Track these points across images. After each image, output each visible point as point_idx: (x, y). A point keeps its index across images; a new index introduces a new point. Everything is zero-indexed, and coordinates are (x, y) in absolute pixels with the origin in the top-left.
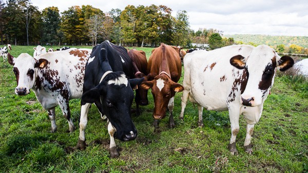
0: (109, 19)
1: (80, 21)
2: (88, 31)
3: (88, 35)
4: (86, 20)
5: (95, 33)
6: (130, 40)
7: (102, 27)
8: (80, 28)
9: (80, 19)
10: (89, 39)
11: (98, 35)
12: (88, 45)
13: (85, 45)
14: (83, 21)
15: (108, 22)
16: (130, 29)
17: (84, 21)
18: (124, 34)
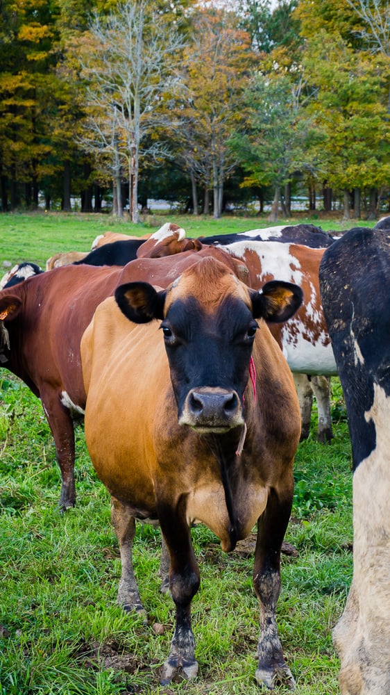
0: (218, 27)
1: (27, 43)
2: (79, 115)
3: (84, 144)
4: (69, 39)
5: (131, 130)
6: (364, 168)
7: (176, 84)
8: (30, 94)
9: (29, 32)
10: (88, 169)
11: (146, 143)
12: (86, 208)
13: (65, 206)
14: (44, 45)
15: (217, 48)
16: (365, 100)
17: (56, 48)
18: (323, 130)
